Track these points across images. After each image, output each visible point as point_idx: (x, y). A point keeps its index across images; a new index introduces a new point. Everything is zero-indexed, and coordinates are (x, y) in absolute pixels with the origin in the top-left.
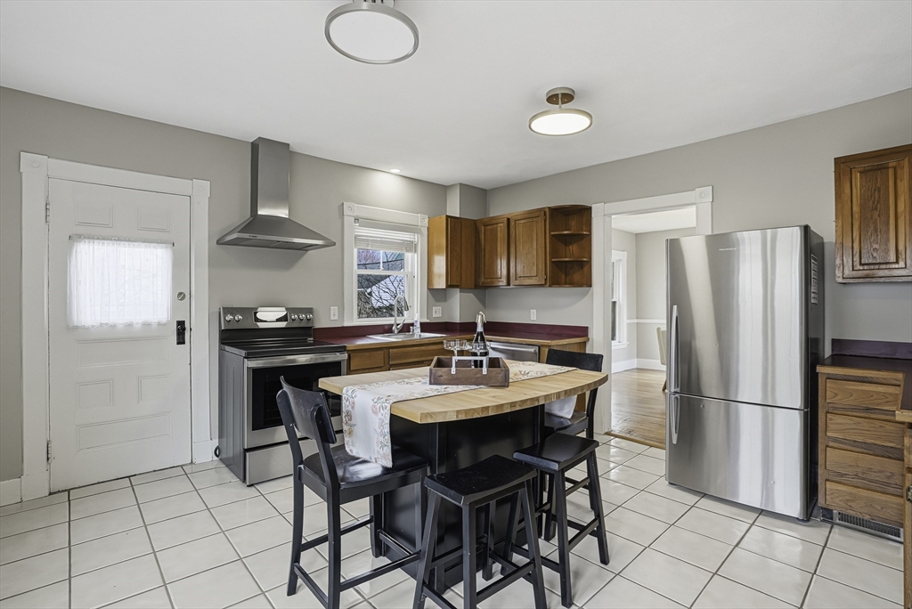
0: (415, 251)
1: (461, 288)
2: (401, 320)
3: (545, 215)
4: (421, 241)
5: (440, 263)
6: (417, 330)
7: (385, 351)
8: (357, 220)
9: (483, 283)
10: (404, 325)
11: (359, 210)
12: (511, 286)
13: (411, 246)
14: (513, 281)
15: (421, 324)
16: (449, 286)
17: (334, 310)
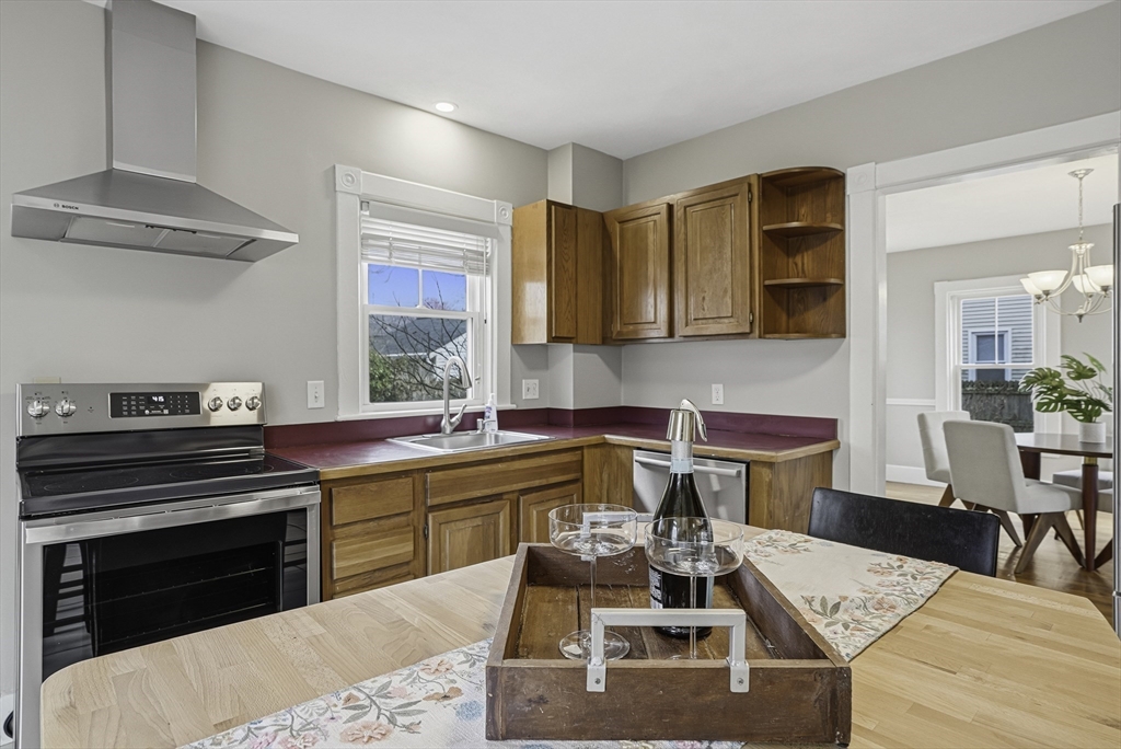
0: (488, 272)
1: (576, 344)
2: (457, 406)
3: (750, 191)
4: (499, 252)
5: (536, 296)
6: (491, 425)
7: (416, 476)
8: (365, 203)
9: (619, 333)
10: (465, 415)
11: (368, 183)
12: (677, 338)
13: (478, 262)
14: (680, 330)
15: (500, 413)
16: (555, 338)
17: (316, 387)
